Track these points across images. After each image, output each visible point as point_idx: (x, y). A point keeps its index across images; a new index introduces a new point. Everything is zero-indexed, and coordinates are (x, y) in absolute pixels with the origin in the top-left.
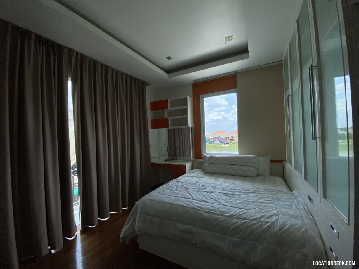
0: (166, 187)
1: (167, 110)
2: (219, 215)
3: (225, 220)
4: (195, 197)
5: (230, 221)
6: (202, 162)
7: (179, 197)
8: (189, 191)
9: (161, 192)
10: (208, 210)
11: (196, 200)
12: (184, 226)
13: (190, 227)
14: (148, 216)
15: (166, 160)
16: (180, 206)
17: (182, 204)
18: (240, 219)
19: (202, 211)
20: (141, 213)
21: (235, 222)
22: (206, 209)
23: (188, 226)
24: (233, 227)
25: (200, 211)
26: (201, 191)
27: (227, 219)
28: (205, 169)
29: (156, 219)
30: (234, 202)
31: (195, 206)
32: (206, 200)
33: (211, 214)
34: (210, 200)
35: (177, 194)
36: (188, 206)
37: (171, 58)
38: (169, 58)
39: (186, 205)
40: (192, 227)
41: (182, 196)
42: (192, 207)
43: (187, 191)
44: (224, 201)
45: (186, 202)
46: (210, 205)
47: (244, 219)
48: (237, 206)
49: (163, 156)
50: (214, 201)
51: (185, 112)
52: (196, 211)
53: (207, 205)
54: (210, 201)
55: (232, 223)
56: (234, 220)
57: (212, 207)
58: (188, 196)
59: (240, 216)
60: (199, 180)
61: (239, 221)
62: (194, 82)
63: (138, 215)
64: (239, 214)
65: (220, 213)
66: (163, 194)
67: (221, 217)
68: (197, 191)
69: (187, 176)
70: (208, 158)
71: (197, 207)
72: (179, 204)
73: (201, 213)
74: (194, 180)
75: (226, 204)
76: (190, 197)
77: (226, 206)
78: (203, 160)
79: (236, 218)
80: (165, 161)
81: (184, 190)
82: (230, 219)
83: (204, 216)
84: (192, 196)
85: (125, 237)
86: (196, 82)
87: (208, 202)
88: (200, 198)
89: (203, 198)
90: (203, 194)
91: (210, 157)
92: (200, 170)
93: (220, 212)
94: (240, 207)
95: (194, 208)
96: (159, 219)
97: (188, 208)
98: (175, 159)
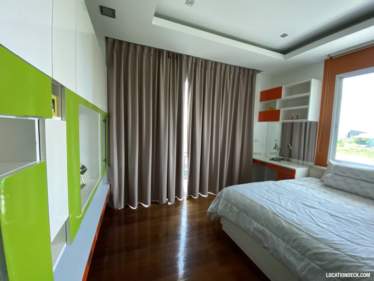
0: (256, 185)
1: (280, 99)
2: (303, 231)
3: (308, 239)
4: (283, 204)
5: (314, 244)
6: (324, 171)
7: (264, 198)
8: (280, 196)
9: (248, 187)
10: (291, 221)
11: (283, 207)
12: (259, 225)
13: (265, 229)
14: (229, 204)
15: (272, 159)
16: (260, 206)
17: (263, 205)
18: (332, 247)
19: (283, 220)
20: (224, 199)
21: (322, 248)
22: (288, 219)
23: (263, 228)
24: (316, 251)
25: (280, 219)
26: (298, 202)
27: (311, 240)
28: (324, 180)
29: (235, 208)
30: (339, 228)
31: (277, 212)
32: (297, 212)
33: (292, 226)
34: (303, 213)
35: (264, 194)
36: (268, 209)
37: (287, 35)
38: (284, 36)
39: (267, 207)
40: (267, 231)
41: (268, 198)
42: (272, 211)
43: (278, 196)
44: (322, 221)
45: (270, 205)
46: (297, 218)
47: (337, 249)
48: (340, 234)
49: (271, 154)
50: (308, 217)
51: (306, 100)
52: (276, 217)
53: (294, 216)
54: (302, 215)
55: (315, 246)
56: (321, 245)
57: (300, 221)
58: (276, 201)
59: (333, 245)
60: (307, 190)
61: (327, 249)
62: (328, 58)
63: (222, 199)
64: (333, 242)
65: (304, 230)
66: (249, 190)
67: (303, 235)
68: (291, 200)
69: (292, 182)
70: (334, 166)
71: (279, 213)
72: (260, 204)
73: (280, 221)
74: (299, 188)
75: (324, 226)
76: (277, 202)
77: (322, 227)
78: (325, 168)
79: (325, 244)
80: (270, 160)
81: (275, 194)
82: (315, 242)
83: (282, 224)
84: (280, 202)
85: (211, 214)
86: (331, 57)
87: (299, 215)
88: (289, 207)
89: (294, 209)
90: (298, 205)
91: (336, 166)
92: (318, 180)
93: (306, 229)
94: (342, 236)
95: (275, 213)
96: (238, 210)
97: (268, 211)
98: (285, 160)
